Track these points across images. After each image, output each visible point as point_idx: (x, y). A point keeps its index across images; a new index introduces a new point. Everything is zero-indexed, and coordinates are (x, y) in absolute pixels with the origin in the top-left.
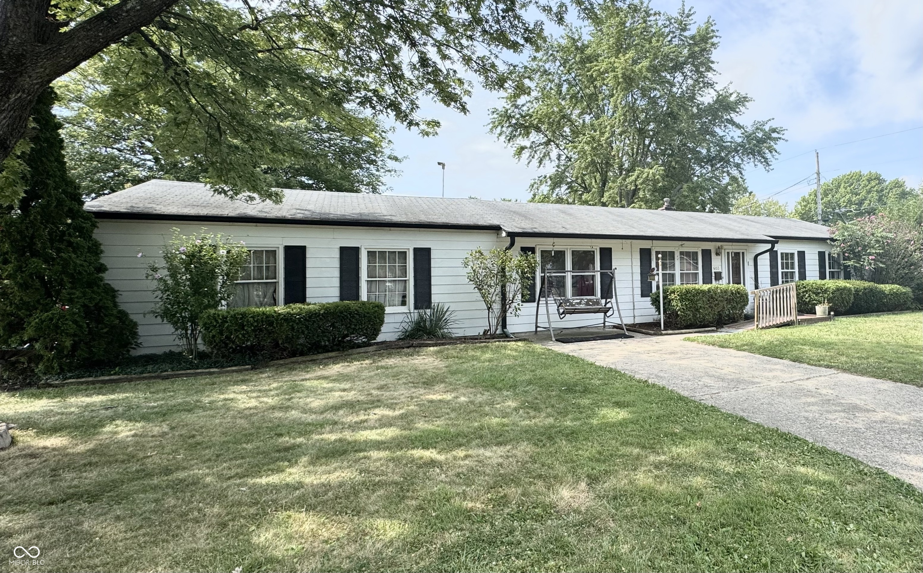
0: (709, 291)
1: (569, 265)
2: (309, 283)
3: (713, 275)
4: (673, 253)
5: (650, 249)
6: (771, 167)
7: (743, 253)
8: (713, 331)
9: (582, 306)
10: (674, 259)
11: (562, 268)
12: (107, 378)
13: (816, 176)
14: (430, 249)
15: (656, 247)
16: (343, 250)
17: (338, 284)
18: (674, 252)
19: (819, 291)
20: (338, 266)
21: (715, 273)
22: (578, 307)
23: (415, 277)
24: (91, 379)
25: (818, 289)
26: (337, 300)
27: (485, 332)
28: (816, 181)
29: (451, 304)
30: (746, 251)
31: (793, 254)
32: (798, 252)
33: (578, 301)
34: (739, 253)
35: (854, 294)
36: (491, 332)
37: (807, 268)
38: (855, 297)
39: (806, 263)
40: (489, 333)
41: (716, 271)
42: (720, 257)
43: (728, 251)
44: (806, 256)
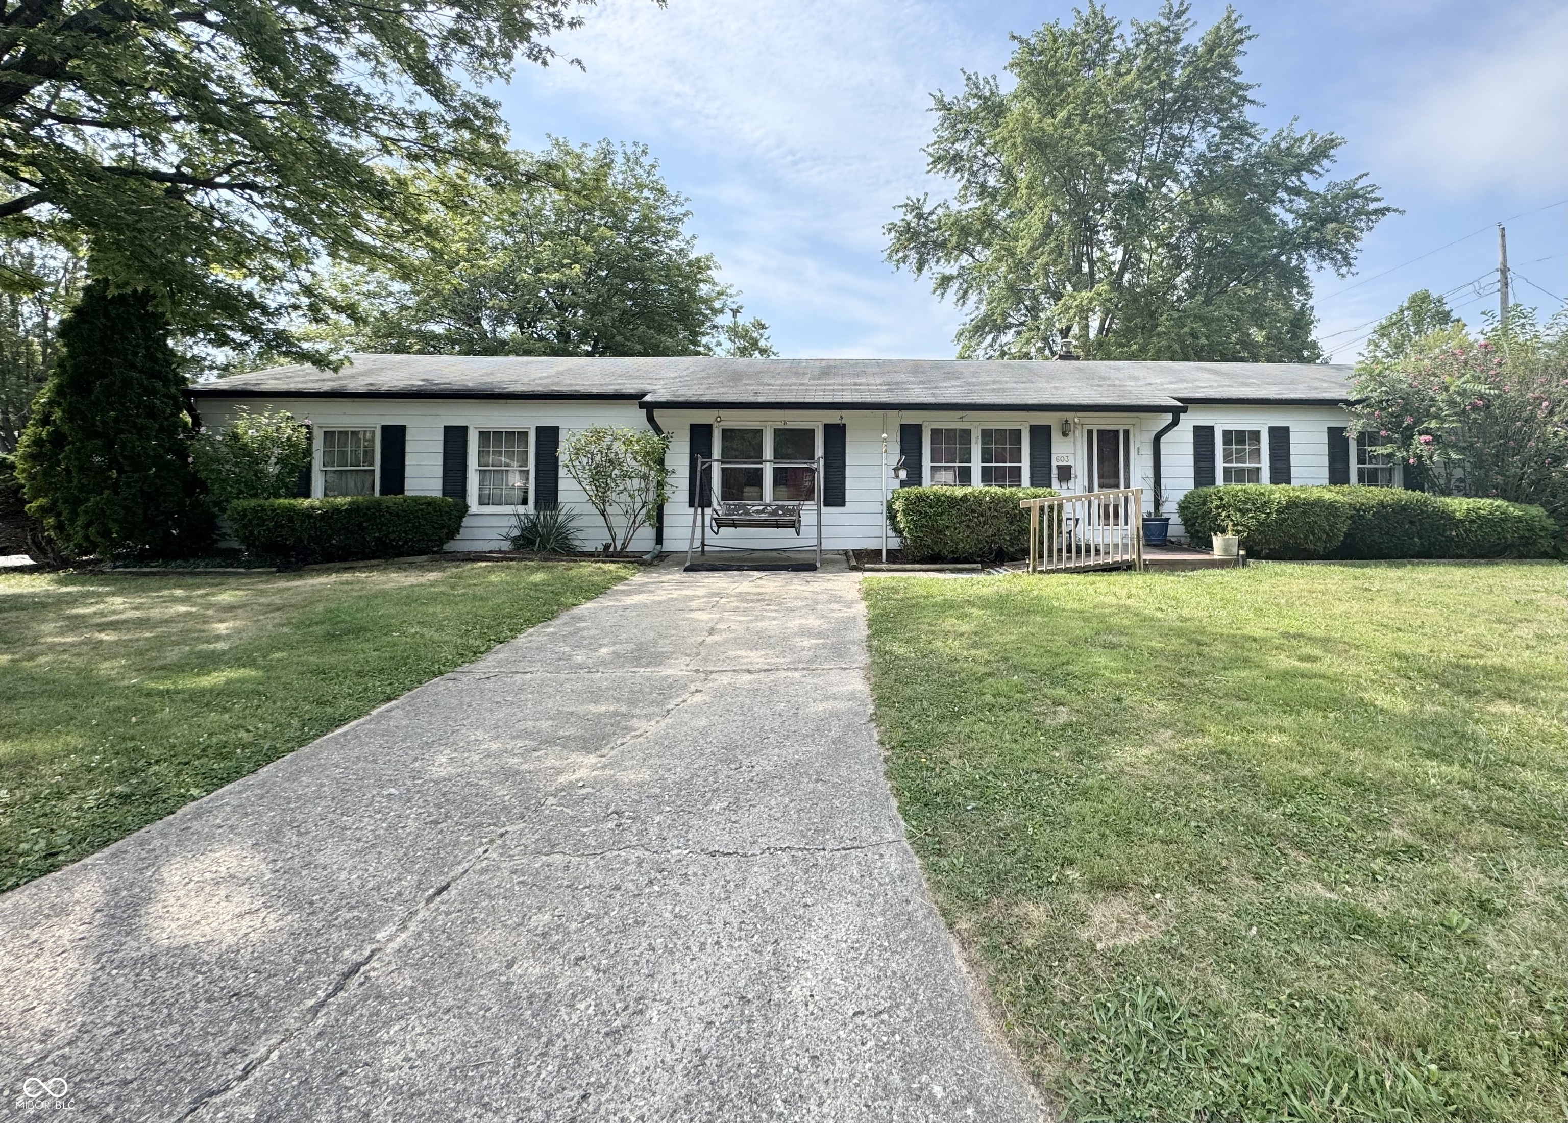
0: (965, 498)
1: (768, 452)
2: (409, 472)
3: (1054, 471)
4: (968, 432)
5: (920, 426)
6: (1353, 270)
7: (1126, 433)
8: (973, 570)
9: (763, 516)
10: (969, 442)
11: (758, 455)
12: (148, 570)
13: (1498, 275)
14: (558, 428)
15: (929, 422)
16: (448, 430)
17: (441, 474)
19: (1249, 506)
20: (442, 450)
21: (1059, 467)
22: (756, 516)
23: (537, 466)
24: (134, 570)
25: (1245, 503)
26: (439, 494)
27: (607, 547)
28: (1498, 286)
29: (573, 505)
30: (1126, 428)
31: (1258, 432)
32: (1272, 430)
33: (761, 508)
34: (1117, 432)
35: (1352, 516)
36: (615, 547)
37: (1294, 460)
38: (1354, 522)
39: (1293, 450)
40: (611, 549)
41: (1061, 463)
42: (1070, 438)
43: (1090, 428)
44: (1293, 438)
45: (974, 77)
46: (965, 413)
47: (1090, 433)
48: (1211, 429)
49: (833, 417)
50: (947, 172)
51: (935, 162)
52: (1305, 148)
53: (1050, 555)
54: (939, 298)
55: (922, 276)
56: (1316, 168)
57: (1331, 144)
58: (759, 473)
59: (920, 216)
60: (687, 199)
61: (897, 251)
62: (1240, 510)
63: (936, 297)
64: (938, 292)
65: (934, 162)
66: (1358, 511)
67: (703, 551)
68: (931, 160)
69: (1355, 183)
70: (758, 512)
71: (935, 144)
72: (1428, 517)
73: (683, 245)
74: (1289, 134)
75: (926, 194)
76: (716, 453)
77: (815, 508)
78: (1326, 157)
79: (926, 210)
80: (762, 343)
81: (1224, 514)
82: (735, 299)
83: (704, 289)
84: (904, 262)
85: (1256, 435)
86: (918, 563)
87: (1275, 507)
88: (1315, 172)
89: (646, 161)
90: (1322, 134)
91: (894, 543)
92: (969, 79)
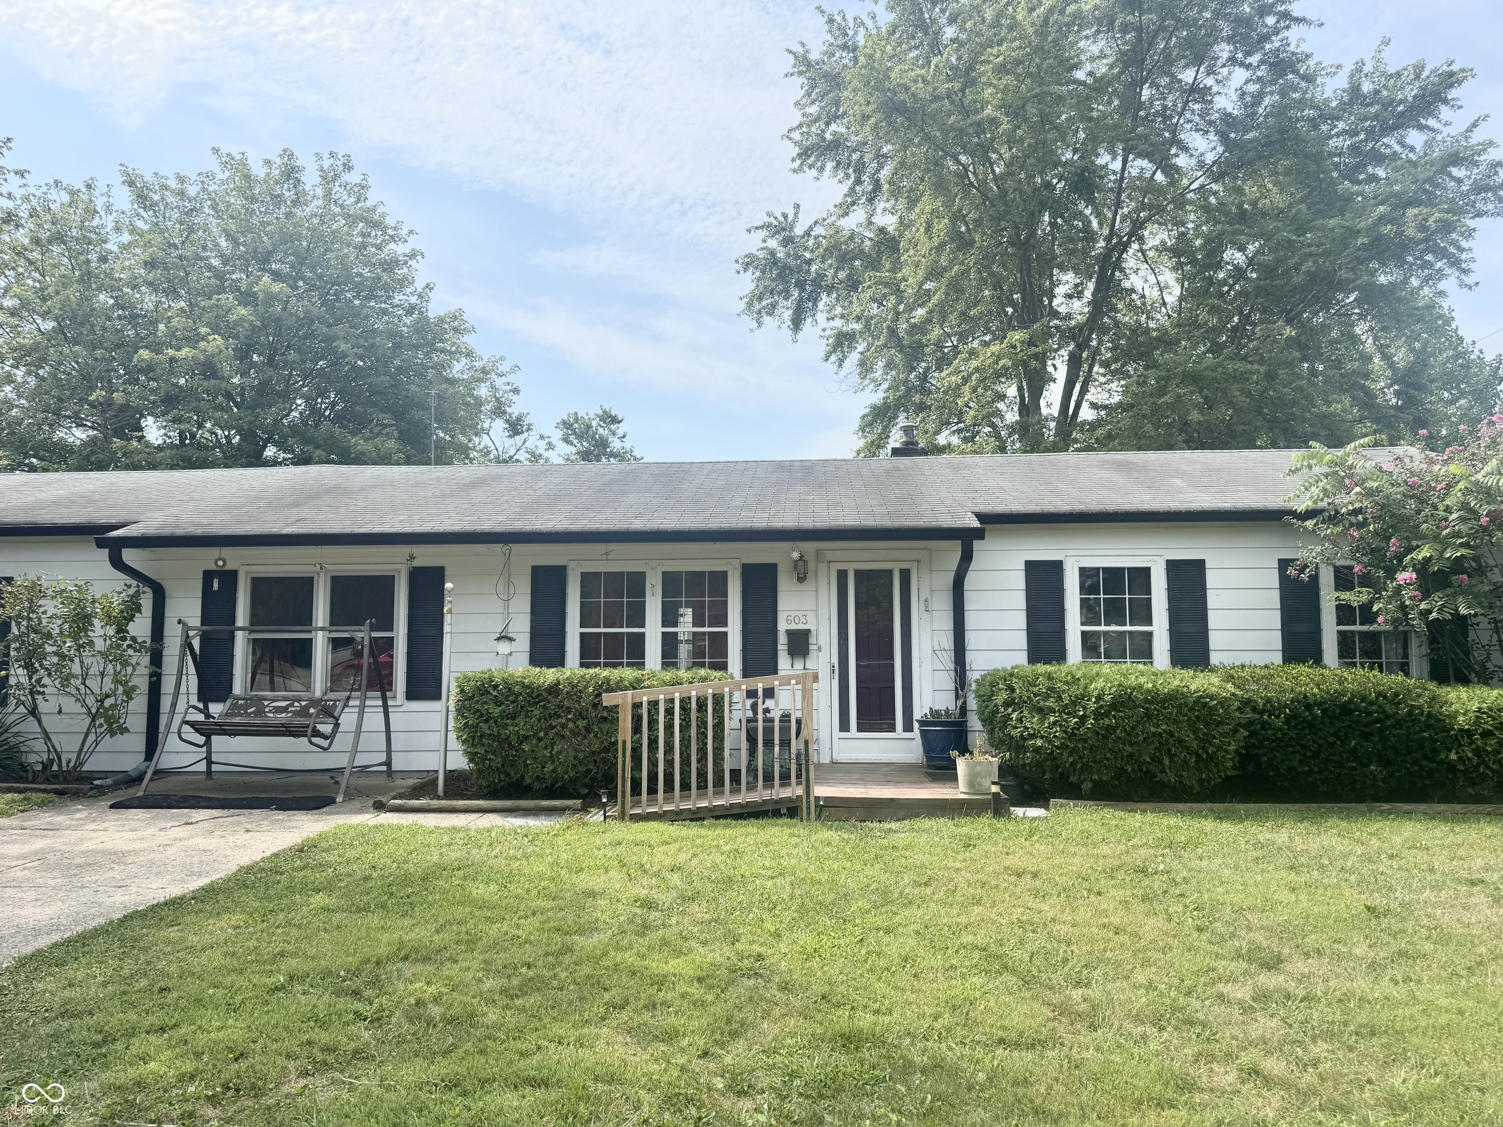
1: (321, 614)
3: (782, 639)
4: (639, 577)
5: (560, 568)
7: (905, 576)
9: (281, 717)
10: (643, 593)
11: (305, 618)
15: (584, 561)
18: (643, 575)
19: (1051, 703)
21: (789, 633)
22: (269, 718)
25: (1047, 697)
27: (47, 764)
30: (905, 566)
31: (1146, 571)
32: (1173, 566)
33: (284, 704)
34: (890, 573)
35: (1250, 724)
36: (60, 766)
37: (1214, 620)
38: (1253, 734)
39: (1212, 600)
40: (55, 768)
41: (793, 627)
42: (809, 586)
43: (843, 566)
44: (1212, 579)
45: (838, 19)
46: (611, 547)
47: (842, 576)
48: (1057, 567)
49: (426, 557)
50: (822, 169)
51: (804, 154)
52: (1410, 92)
53: (653, 791)
54: (835, 367)
55: (801, 335)
56: (1431, 122)
57: (1450, 79)
58: (307, 645)
59: (787, 241)
60: (411, 232)
61: (760, 299)
62: (1040, 710)
63: (831, 366)
64: (833, 358)
65: (800, 155)
66: (1262, 712)
67: (209, 772)
68: (797, 150)
69: (1467, 138)
70: (278, 710)
71: (800, 126)
72: (1398, 724)
73: (413, 300)
74: (1376, 68)
75: (797, 207)
76: (242, 617)
77: (380, 703)
78: (1445, 101)
79: (799, 230)
80: (616, 444)
81: (1014, 716)
82: (510, 378)
83: (458, 368)
84: (770, 314)
85: (1142, 576)
86: (483, 797)
87: (1092, 705)
88: (1427, 127)
89: (352, 178)
90: (1434, 63)
91: (459, 761)
92: (831, 21)
